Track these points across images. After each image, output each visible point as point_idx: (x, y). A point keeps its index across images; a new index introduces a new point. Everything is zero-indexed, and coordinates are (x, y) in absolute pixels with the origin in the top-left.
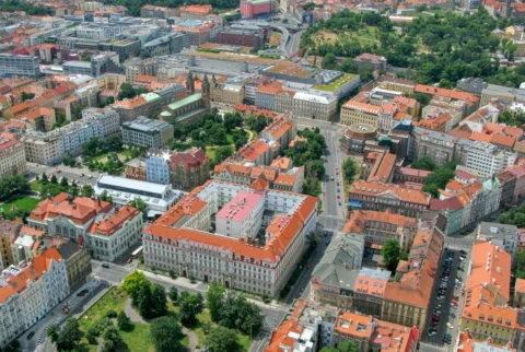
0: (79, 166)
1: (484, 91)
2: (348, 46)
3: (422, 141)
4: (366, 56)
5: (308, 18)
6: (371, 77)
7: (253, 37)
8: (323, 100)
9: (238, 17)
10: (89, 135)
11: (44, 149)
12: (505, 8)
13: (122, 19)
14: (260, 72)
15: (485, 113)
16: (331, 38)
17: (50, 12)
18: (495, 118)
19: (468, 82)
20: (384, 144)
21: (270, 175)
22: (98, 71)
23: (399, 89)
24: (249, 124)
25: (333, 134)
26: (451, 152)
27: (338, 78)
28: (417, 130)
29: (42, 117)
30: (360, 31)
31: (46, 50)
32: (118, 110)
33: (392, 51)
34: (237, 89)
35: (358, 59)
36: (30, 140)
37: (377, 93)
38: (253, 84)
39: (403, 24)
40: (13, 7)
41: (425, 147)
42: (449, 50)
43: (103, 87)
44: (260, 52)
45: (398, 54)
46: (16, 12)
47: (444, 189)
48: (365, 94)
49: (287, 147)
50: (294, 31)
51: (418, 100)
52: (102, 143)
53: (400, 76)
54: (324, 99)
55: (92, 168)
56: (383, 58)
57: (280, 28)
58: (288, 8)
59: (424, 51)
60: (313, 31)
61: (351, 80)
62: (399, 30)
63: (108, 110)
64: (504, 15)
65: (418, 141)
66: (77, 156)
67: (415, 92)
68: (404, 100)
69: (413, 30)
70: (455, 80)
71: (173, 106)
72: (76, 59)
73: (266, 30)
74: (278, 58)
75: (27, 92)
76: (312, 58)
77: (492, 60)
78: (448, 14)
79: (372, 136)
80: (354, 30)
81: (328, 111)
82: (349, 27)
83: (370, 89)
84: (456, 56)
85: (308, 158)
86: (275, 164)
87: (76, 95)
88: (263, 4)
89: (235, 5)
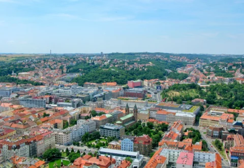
2: (185, 97)
4: (197, 100)
5: (159, 88)
7: (141, 94)
11: (63, 137)
13: (78, 87)
14: (154, 106)
16: (177, 93)
27: (191, 107)
29: (56, 124)
31: (47, 98)
32: (95, 121)
37: (213, 113)
38: (154, 111)
40: (26, 82)
43: (81, 112)
48: (207, 113)
52: (91, 135)
54: (191, 115)
56: (204, 100)
61: (196, 108)
68: (227, 115)
72: (62, 101)
74: (157, 102)
82: (183, 89)
87: (70, 115)
88: (138, 82)
89: (126, 83)
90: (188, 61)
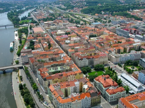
0: (122, 67)
10: (129, 59)
11: (114, 59)
17: (141, 20)
22: (144, 39)
29: (120, 49)
31: (133, 30)
32: (141, 53)
36: (111, 55)
43: (142, 45)
52: (132, 62)
55: (125, 69)
63: (139, 53)
66: (123, 63)
72: (140, 34)
75: (120, 41)
87: (133, 45)
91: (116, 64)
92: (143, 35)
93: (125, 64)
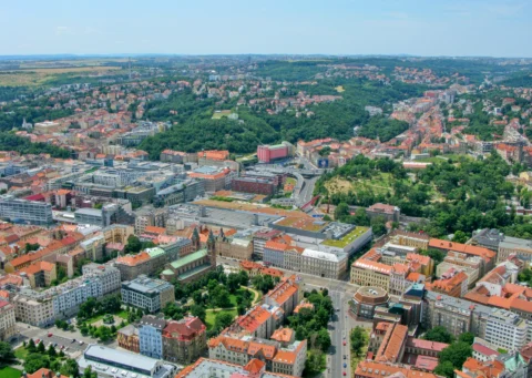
0: (72, 329)
1: (501, 245)
2: (361, 195)
3: (436, 308)
4: (379, 206)
5: (324, 163)
6: (384, 230)
7: (265, 185)
8: (333, 258)
9: (255, 162)
10: (87, 295)
11: (36, 310)
12: (517, 153)
13: (140, 164)
14: (270, 225)
15: (503, 271)
16: (344, 186)
17: (74, 155)
18: (514, 278)
19: (484, 234)
20: (394, 311)
21: (268, 353)
22: (108, 221)
23: (413, 243)
24: (255, 283)
25: (342, 295)
26: (468, 321)
27: (348, 232)
28: (431, 295)
29: (42, 272)
30: (373, 178)
31: (61, 195)
32: (119, 267)
33: (406, 200)
34: (245, 243)
35: (371, 209)
36: (23, 300)
37: (389, 249)
38: (262, 239)
39: (416, 170)
40: (39, 150)
41: (439, 314)
42: (463, 198)
43: (110, 239)
44: (273, 201)
45: (412, 203)
46: (42, 155)
47: (460, 369)
48: (376, 250)
49: (291, 314)
50: (310, 177)
51: (431, 257)
52: (100, 304)
53: (413, 229)
54: (333, 256)
55: (85, 332)
56: (396, 208)
57: (295, 174)
58: (305, 153)
59: (438, 199)
60: (327, 177)
61: (363, 233)
62: (413, 177)
63: (110, 266)
64: (517, 159)
65: (431, 307)
66: (72, 316)
67: (429, 247)
68: (417, 257)
69: (426, 177)
70: (471, 231)
71: (176, 265)
72: (89, 206)
73: (281, 177)
74: (291, 208)
75: (32, 242)
76: (325, 207)
77: (508, 208)
78: (462, 159)
79: (382, 301)
80: (368, 177)
81: (338, 269)
82: (363, 175)
83: (382, 243)
84: (471, 204)
85: (313, 327)
86: (277, 335)
87: (81, 247)
88: (281, 149)
89: (253, 150)
90: (433, 81)
91: (48, 326)
92: (100, 208)
93: (80, 315)
